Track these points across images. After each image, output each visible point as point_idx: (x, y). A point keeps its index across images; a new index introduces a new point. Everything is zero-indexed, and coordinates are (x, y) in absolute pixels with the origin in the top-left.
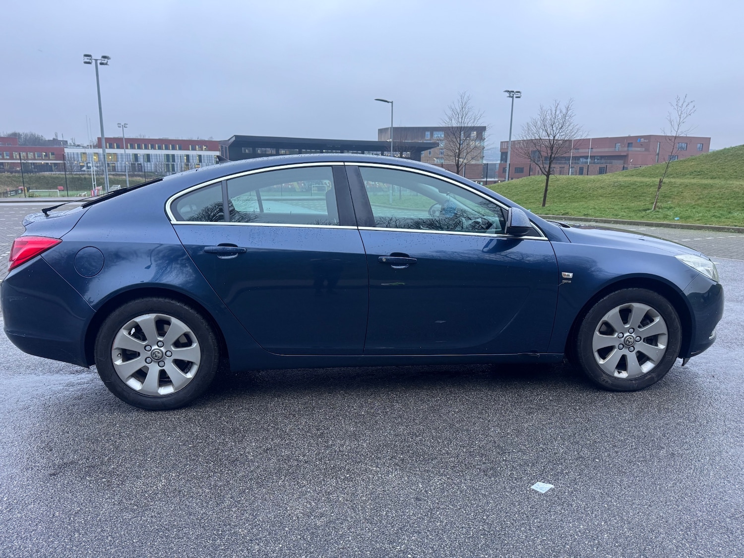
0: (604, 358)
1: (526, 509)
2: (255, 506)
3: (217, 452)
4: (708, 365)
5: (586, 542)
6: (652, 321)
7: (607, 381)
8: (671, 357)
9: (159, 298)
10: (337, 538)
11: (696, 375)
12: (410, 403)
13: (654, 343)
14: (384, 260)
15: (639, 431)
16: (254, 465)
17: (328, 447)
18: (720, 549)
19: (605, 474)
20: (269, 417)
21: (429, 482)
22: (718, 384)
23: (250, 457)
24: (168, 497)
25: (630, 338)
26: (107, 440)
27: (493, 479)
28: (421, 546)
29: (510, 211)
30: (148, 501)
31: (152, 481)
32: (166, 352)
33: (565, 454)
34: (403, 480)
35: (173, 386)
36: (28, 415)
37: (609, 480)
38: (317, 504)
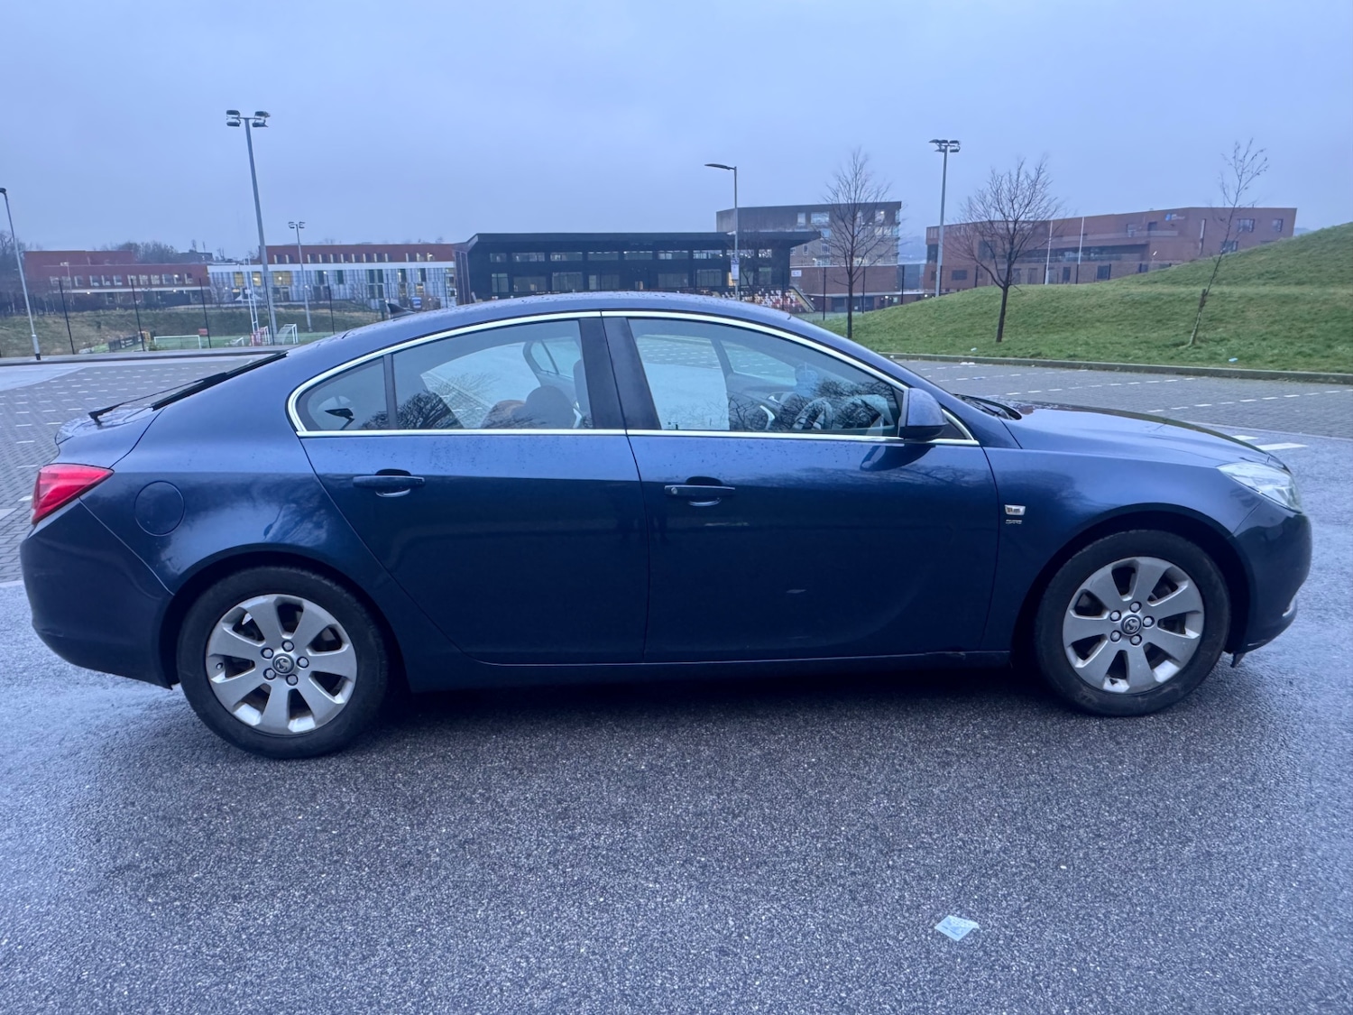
0: (1084, 656)
1: (923, 974)
2: (428, 963)
3: (379, 846)
6: (1174, 588)
7: (1091, 700)
8: (1210, 654)
9: (280, 567)
11: (1260, 682)
12: (730, 745)
13: (1179, 629)
14: (675, 492)
15: (1145, 802)
16: (438, 874)
17: (571, 838)
19: (1076, 898)
20: (477, 774)
21: (747, 914)
22: (1299, 698)
23: (434, 859)
24: (280, 941)
25: (1134, 621)
26: (196, 819)
27: (865, 908)
29: (905, 395)
30: (245, 949)
31: (257, 908)
32: (299, 659)
33: (1004, 852)
34: (700, 910)
35: (313, 716)
36: (73, 768)
37: (1083, 912)
38: (540, 961)
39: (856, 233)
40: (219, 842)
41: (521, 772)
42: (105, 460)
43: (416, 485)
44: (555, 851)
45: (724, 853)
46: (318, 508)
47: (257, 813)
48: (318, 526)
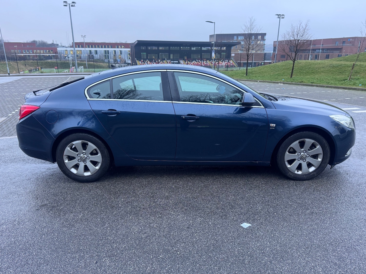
0: (290, 164)
1: (236, 234)
2: (118, 227)
3: (106, 202)
4: (347, 168)
5: (258, 251)
6: (315, 147)
7: (291, 175)
8: (324, 165)
9: (82, 133)
10: (150, 244)
11: (339, 173)
12: (196, 183)
13: (316, 158)
14: (184, 118)
15: (300, 200)
16: (121, 209)
17: (154, 202)
18: (319, 258)
19: (277, 220)
20: (132, 187)
21: (195, 220)
22: (349, 178)
23: (120, 206)
24: (83, 222)
25: (304, 155)
26: (61, 195)
27: (224, 220)
28: (184, 249)
29: (244, 94)
30: (74, 223)
31: (77, 215)
32: (87, 157)
33: (261, 210)
34: (184, 219)
35: (90, 172)
36: (30, 182)
37: (278, 223)
38: (144, 228)
39: (250, 43)
40: (67, 201)
41: (143, 187)
42: (38, 104)
43: (118, 114)
44: (150, 205)
45: (191, 207)
46: (92, 118)
47: (76, 194)
48: (93, 122)
